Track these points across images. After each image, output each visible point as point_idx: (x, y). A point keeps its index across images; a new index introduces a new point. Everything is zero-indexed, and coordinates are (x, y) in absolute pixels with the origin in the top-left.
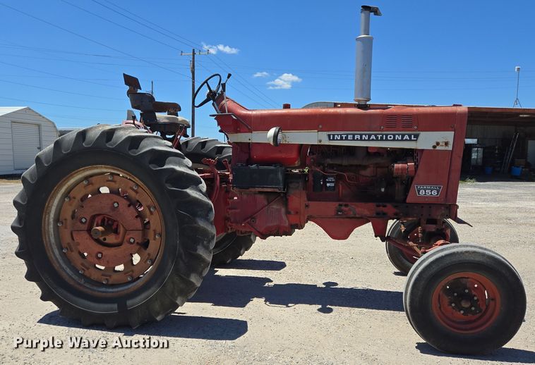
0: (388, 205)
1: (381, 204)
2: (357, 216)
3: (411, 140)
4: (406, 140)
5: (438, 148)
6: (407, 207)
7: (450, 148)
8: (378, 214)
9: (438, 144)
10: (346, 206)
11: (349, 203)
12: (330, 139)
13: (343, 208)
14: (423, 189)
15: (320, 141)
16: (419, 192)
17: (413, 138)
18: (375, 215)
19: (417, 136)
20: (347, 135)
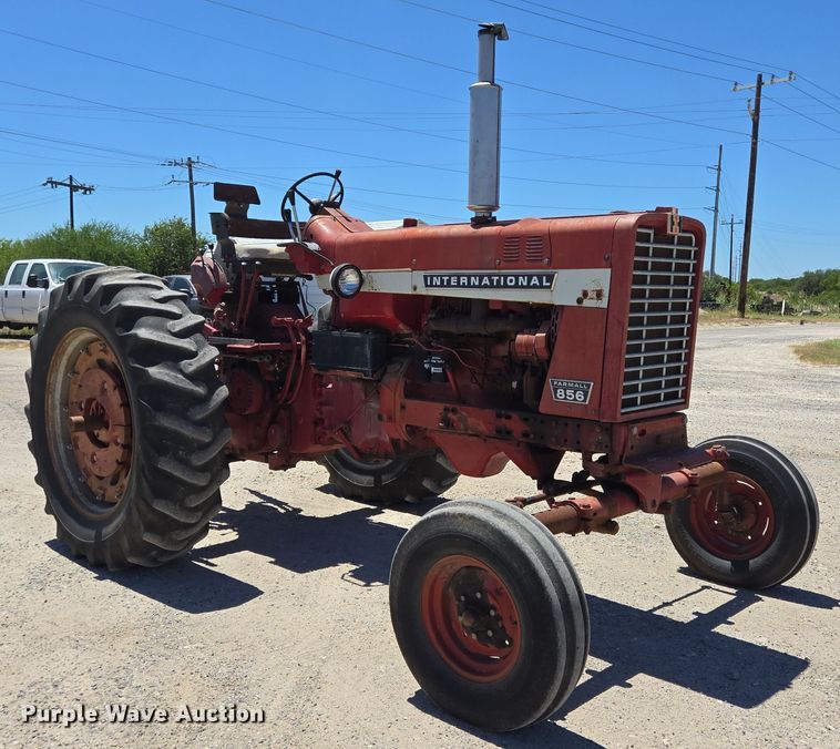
0: (514, 415)
1: (503, 412)
2: (470, 432)
3: (541, 287)
4: (535, 286)
5: (586, 303)
6: (542, 422)
7: (604, 304)
8: (498, 431)
9: (585, 294)
10: (454, 411)
11: (458, 408)
12: (427, 286)
13: (450, 415)
14: (562, 387)
15: (415, 288)
16: (556, 393)
17: (544, 284)
18: (494, 433)
19: (550, 278)
20: (450, 277)
